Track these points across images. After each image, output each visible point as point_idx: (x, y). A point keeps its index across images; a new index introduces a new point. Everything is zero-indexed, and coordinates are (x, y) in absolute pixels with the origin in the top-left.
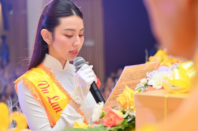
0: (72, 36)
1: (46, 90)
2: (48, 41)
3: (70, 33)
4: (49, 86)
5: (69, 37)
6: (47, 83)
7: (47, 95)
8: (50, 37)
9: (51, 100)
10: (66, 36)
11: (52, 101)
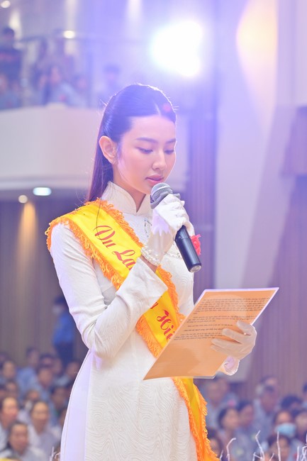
0: (152, 151)
1: (110, 241)
2: (111, 158)
3: (146, 146)
4: (114, 233)
5: (147, 152)
6: (109, 229)
7: (113, 248)
8: (115, 150)
9: (122, 255)
10: (141, 149)
11: (124, 257)
